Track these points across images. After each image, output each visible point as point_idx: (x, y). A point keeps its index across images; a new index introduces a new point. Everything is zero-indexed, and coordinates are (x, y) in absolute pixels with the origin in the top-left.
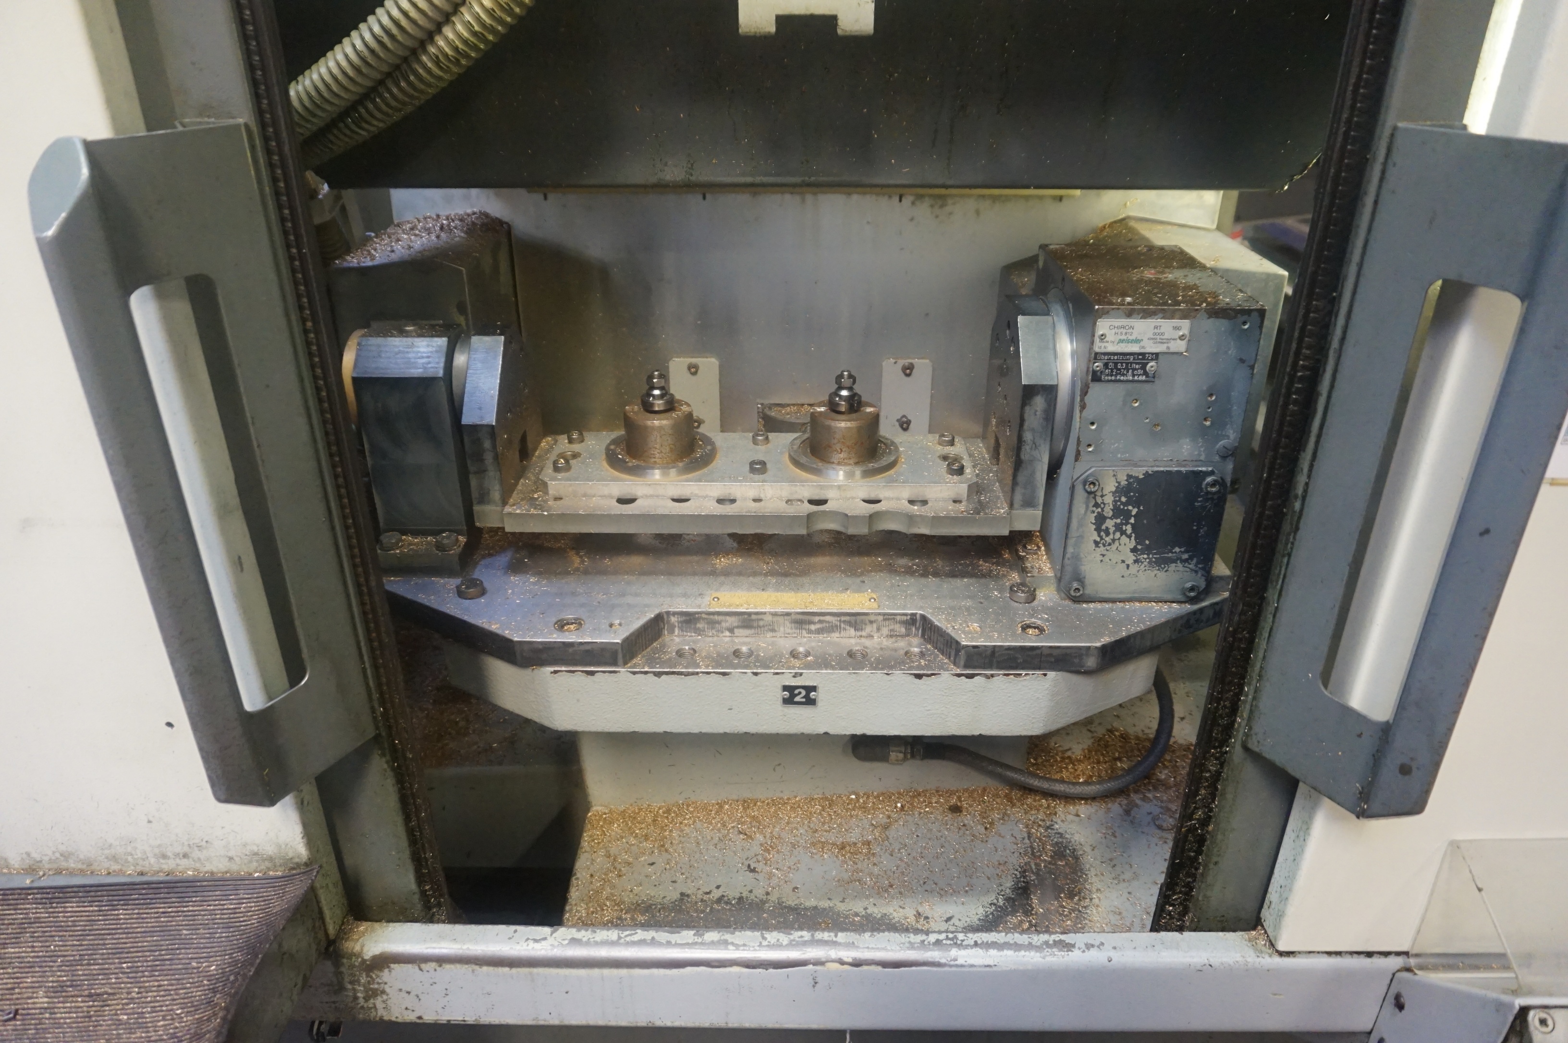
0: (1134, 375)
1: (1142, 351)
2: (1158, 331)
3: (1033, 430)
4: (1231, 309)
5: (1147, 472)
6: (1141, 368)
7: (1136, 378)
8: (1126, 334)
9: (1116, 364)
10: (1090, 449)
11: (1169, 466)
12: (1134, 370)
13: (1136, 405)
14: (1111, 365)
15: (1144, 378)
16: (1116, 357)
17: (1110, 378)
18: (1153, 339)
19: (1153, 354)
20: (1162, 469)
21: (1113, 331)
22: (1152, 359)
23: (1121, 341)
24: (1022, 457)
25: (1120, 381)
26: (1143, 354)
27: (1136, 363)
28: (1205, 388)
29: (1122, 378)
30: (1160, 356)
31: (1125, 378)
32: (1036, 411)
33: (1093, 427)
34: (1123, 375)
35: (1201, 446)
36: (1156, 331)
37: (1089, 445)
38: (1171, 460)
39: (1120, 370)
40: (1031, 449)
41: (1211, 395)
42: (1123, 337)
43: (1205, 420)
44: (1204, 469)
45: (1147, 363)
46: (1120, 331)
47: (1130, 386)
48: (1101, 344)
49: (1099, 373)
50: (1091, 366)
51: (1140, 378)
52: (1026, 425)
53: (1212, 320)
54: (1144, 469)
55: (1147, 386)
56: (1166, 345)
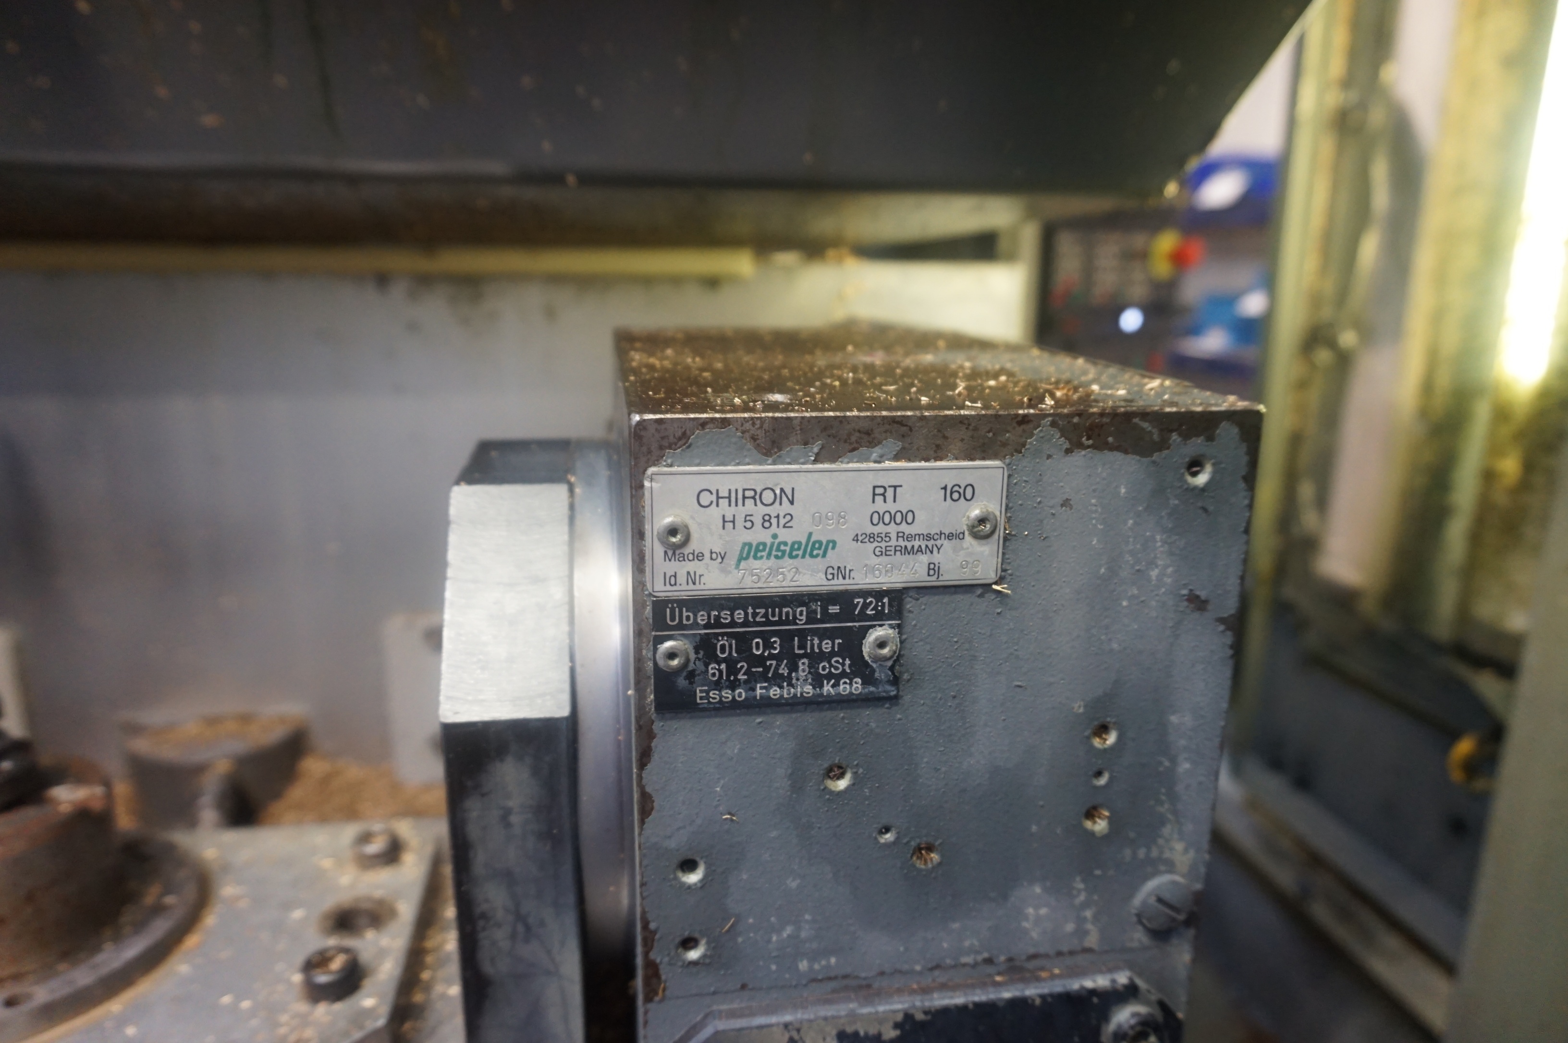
0: (818, 681)
1: (838, 584)
2: (892, 507)
3: (508, 877)
4: (1145, 415)
5: (908, 1016)
6: (842, 652)
7: (827, 688)
8: (766, 520)
9: (743, 641)
10: (694, 955)
11: (984, 984)
12: (816, 658)
13: (842, 784)
14: (725, 646)
15: (857, 686)
16: (739, 615)
17: (727, 694)
18: (872, 537)
19: (879, 594)
20: (959, 999)
21: (715, 513)
22: (880, 616)
23: (750, 551)
24: (487, 968)
25: (768, 705)
26: (844, 598)
27: (823, 634)
28: (1079, 707)
29: (774, 692)
30: (909, 604)
31: (786, 692)
32: (506, 814)
33: (693, 878)
34: (777, 680)
35: (1085, 905)
36: (880, 505)
37: (689, 943)
38: (989, 961)
39: (760, 661)
40: (513, 936)
41: (1102, 729)
42: (759, 535)
43: (1091, 814)
44: (1101, 982)
45: (863, 632)
46: (741, 511)
47: (809, 720)
48: (672, 567)
49: (682, 682)
50: (647, 653)
51: (844, 688)
52: (480, 859)
53: (1079, 457)
54: (898, 1005)
55: (870, 717)
56: (924, 559)
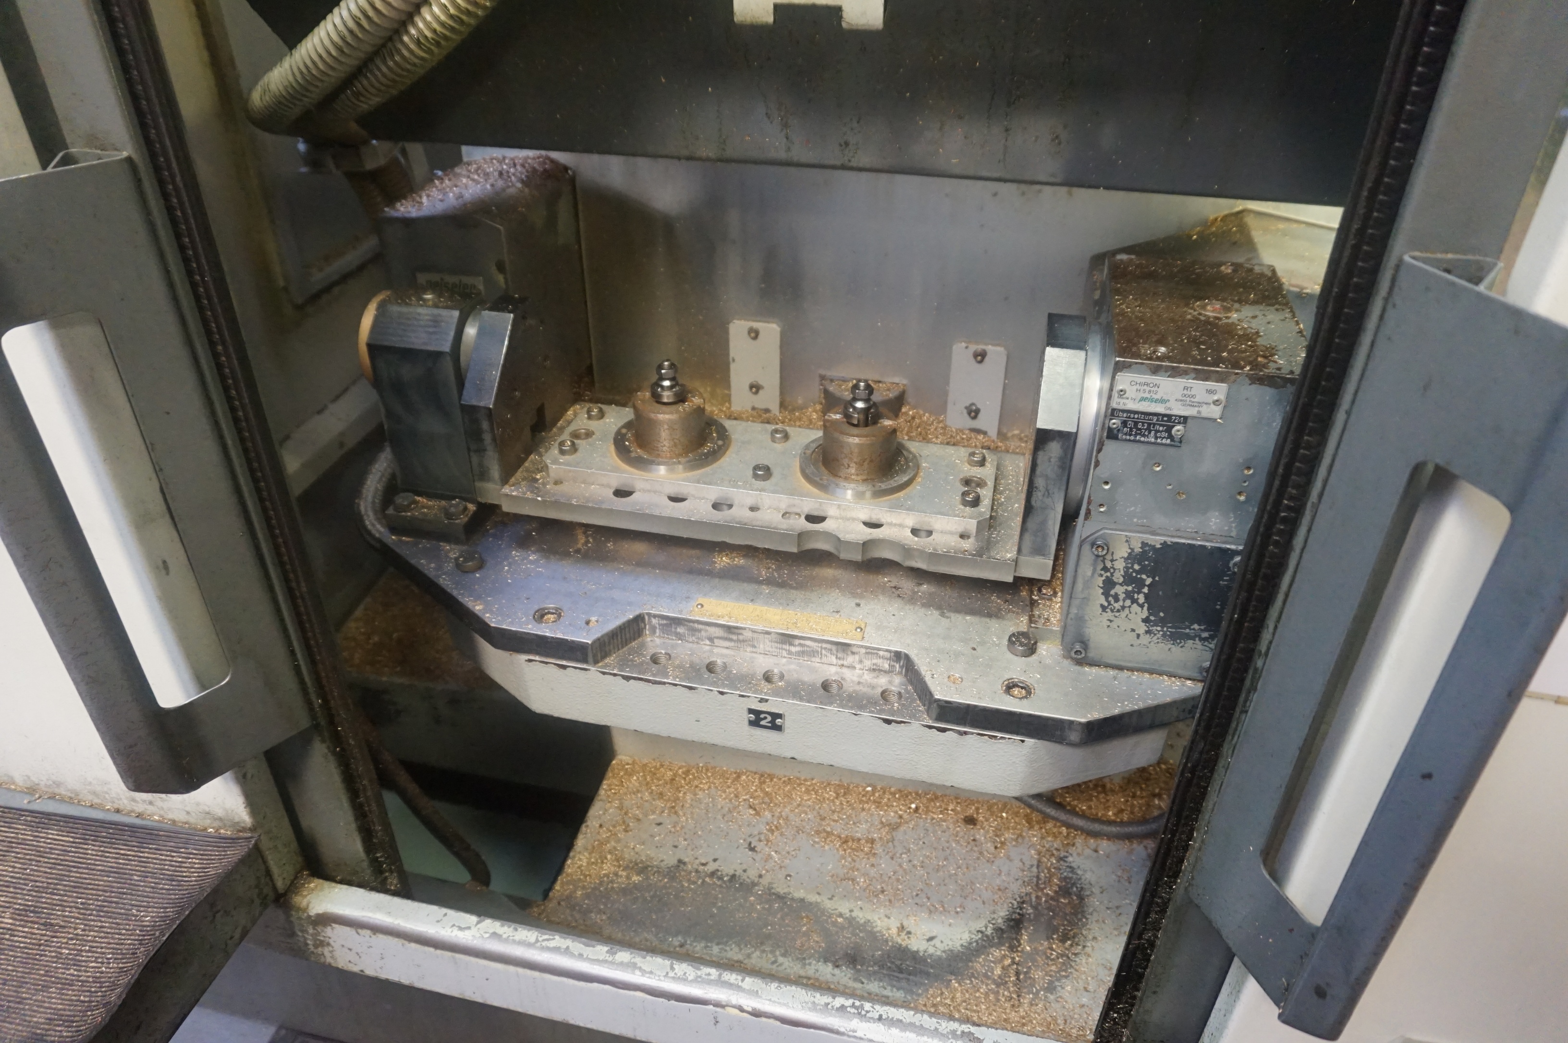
0: (1156, 438)
1: (1168, 412)
2: (1189, 393)
3: (1047, 478)
4: (1278, 377)
5: (1165, 542)
6: (1166, 431)
7: (1159, 441)
8: (1150, 392)
9: (1136, 423)
10: (1102, 510)
11: (1193, 539)
12: (1157, 431)
13: (1158, 469)
14: (1130, 424)
15: (1168, 441)
16: (1136, 416)
17: (1128, 437)
18: (1181, 400)
19: (1180, 417)
20: (1183, 541)
21: (1135, 388)
22: (1179, 423)
23: (1143, 399)
24: (1033, 503)
25: (1139, 441)
26: (1169, 416)
27: (1161, 425)
28: (1241, 460)
29: (1142, 439)
30: (1189, 421)
31: (1146, 440)
32: (1050, 458)
33: (1107, 487)
34: (1144, 436)
35: (1232, 522)
36: (1185, 392)
37: (1101, 505)
38: (1196, 532)
39: (1140, 429)
40: (1043, 495)
41: (1249, 468)
42: (1146, 395)
43: (1240, 493)
44: (1233, 547)
45: (1173, 426)
46: (1143, 388)
47: (1152, 448)
48: (1120, 400)
49: (1115, 432)
50: (1107, 422)
51: (1164, 441)
52: (1039, 470)
53: (1254, 386)
54: (1163, 539)
55: (1172, 451)
56: (1197, 409)
